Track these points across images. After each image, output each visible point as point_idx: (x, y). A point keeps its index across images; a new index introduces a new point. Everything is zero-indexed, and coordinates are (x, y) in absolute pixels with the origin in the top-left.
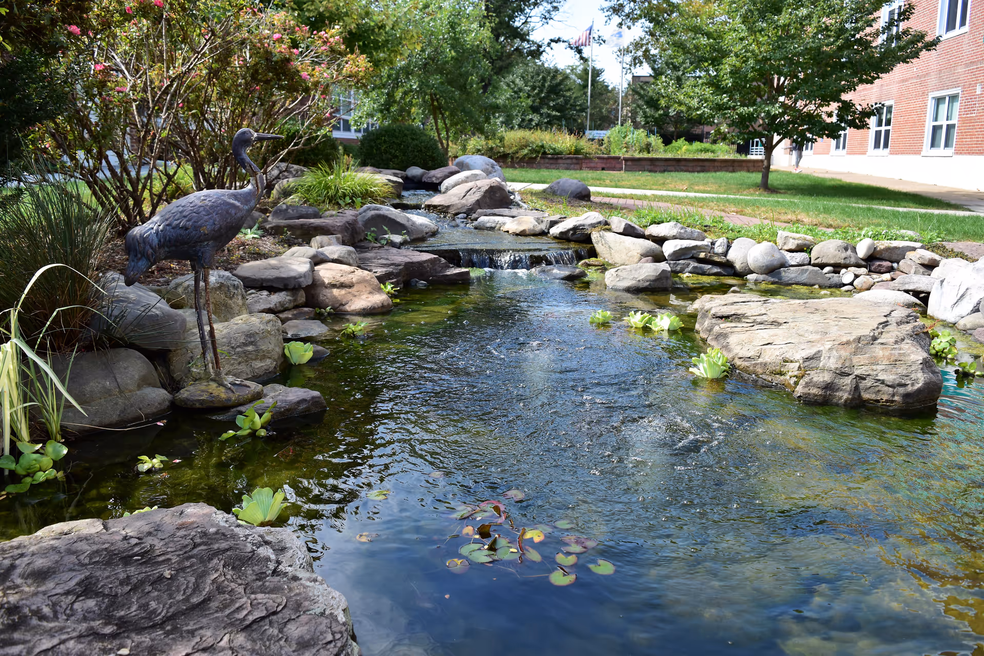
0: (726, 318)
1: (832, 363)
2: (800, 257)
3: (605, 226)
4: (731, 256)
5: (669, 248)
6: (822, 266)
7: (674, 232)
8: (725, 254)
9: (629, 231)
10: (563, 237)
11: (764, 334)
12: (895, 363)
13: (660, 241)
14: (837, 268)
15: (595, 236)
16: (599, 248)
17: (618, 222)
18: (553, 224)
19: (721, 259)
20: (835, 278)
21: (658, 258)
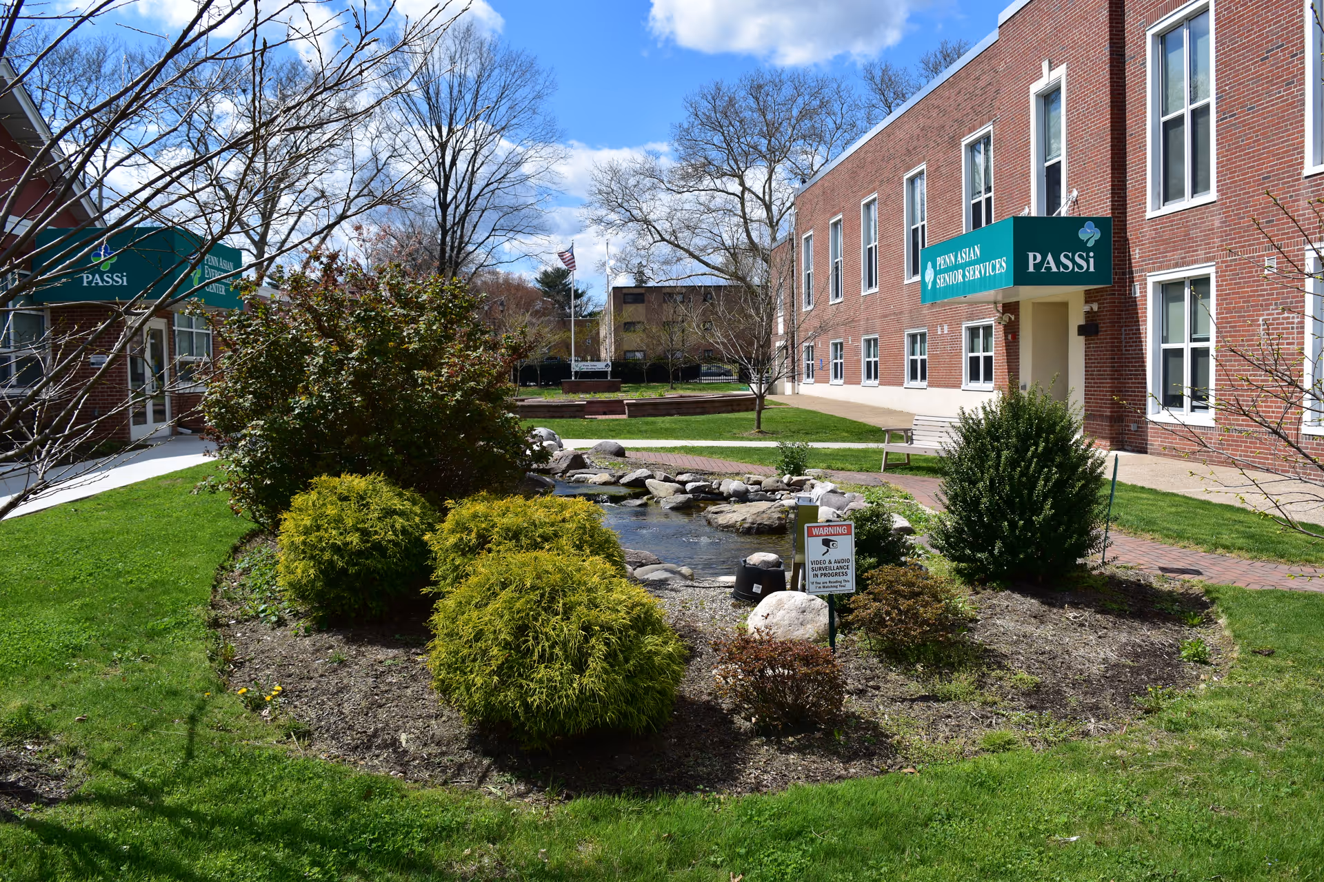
0: (716, 513)
1: (750, 521)
2: (756, 487)
3: (652, 477)
4: (722, 489)
5: (689, 487)
6: (767, 491)
7: (691, 478)
8: (718, 488)
9: (666, 480)
10: (628, 485)
11: (730, 515)
12: (769, 518)
13: (684, 483)
14: (773, 491)
15: (648, 481)
16: (651, 489)
17: (660, 474)
18: (621, 477)
19: (717, 491)
20: (773, 496)
21: (684, 492)
